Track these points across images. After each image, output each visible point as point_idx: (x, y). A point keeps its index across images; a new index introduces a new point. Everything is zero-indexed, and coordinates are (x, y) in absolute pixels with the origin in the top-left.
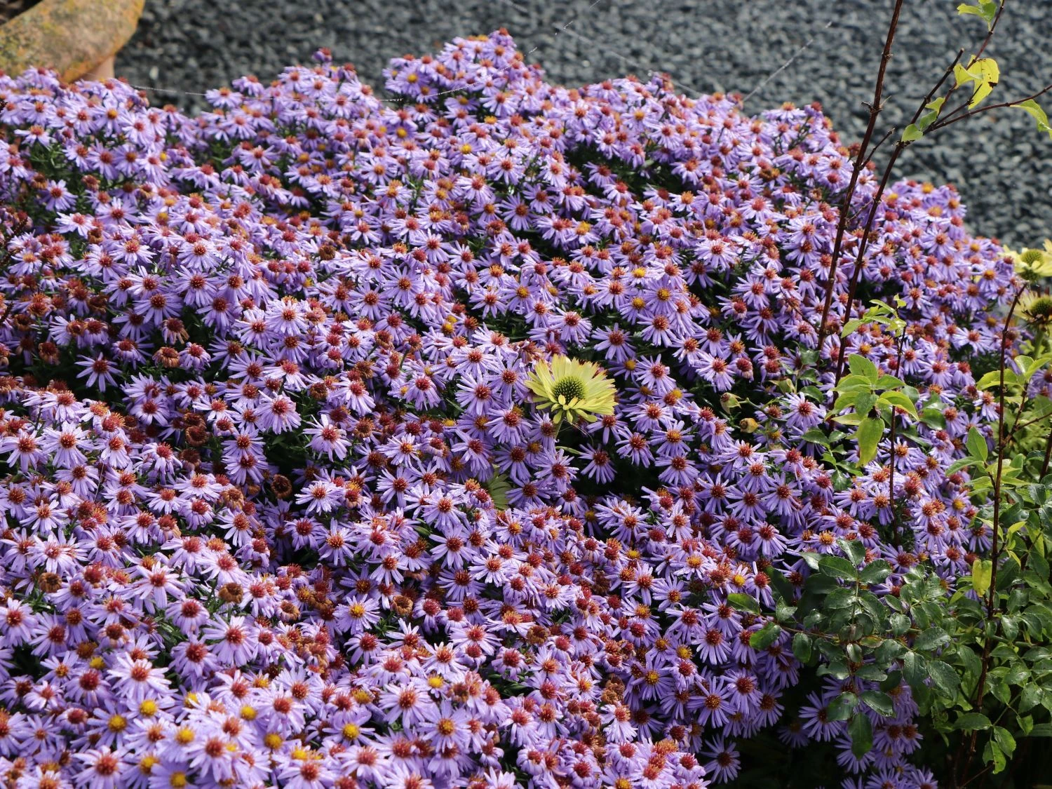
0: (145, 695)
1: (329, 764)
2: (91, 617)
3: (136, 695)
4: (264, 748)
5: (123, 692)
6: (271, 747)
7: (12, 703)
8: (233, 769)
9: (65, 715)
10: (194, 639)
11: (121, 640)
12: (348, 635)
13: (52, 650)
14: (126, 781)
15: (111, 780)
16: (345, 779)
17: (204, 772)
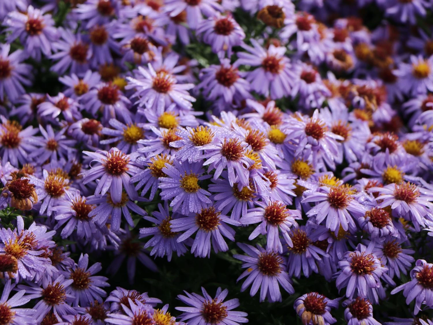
0: (166, 109)
1: (362, 199)
2: (116, 36)
3: (155, 106)
4: (290, 175)
5: (142, 102)
6: (299, 174)
7: (26, 119)
8: (251, 180)
9: (79, 125)
10: (226, 63)
11: (146, 56)
12: (408, 97)
13: (73, 68)
14: (136, 184)
15: (119, 181)
16: (378, 210)
17: (218, 173)
